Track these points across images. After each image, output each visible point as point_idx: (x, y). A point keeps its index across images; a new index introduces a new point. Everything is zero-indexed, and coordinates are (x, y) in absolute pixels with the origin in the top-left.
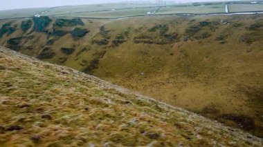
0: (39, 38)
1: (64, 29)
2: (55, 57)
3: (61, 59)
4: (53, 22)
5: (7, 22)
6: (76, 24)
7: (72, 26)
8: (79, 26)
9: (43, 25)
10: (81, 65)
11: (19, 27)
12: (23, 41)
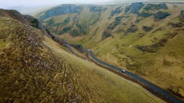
0: (132, 17)
1: (151, 12)
2: (137, 32)
3: (140, 34)
4: (144, 7)
5: (119, 6)
6: (160, 9)
7: (157, 9)
8: (162, 10)
9: (137, 9)
10: (152, 41)
11: (124, 10)
12: (123, 19)
